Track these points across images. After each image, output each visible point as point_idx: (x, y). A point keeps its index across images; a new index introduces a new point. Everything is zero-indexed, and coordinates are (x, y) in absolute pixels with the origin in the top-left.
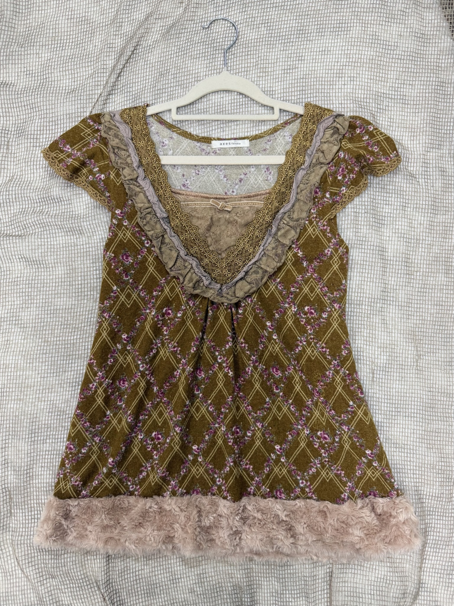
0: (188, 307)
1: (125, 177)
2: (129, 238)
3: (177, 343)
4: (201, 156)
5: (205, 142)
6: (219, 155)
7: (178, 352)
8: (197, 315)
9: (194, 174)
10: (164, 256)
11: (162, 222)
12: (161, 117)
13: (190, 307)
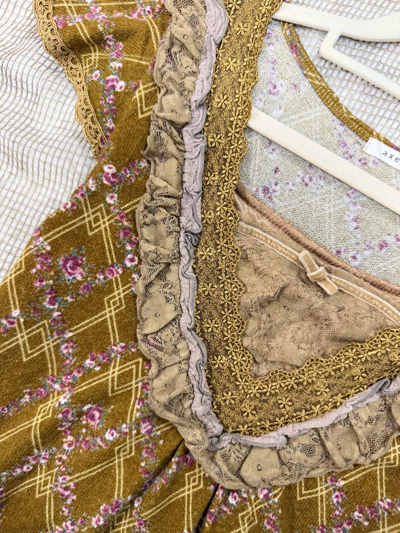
0: (134, 432)
1: (162, 110)
2: (100, 231)
3: (76, 485)
4: (332, 154)
5: (356, 132)
6: (369, 171)
7: (69, 502)
8: (144, 455)
9: (298, 180)
10: (148, 304)
11: (182, 239)
12: (298, 36)
13: (138, 433)
